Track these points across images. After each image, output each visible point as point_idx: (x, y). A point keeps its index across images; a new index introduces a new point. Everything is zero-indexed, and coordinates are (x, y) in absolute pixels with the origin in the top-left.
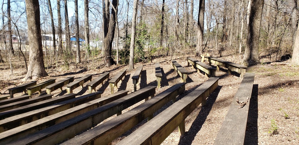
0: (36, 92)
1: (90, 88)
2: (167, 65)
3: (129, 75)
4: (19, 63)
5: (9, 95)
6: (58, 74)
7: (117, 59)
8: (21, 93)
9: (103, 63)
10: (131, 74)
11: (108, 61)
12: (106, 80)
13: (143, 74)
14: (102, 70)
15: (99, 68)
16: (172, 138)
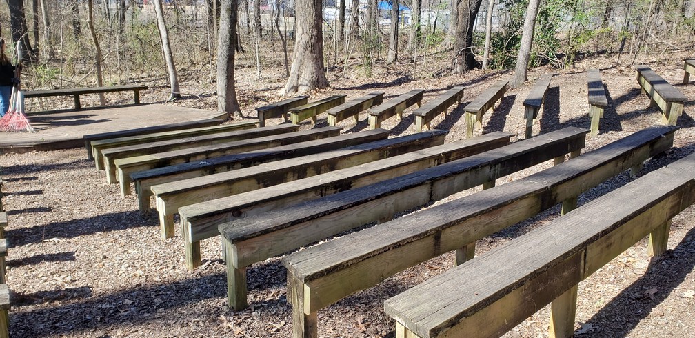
0: (305, 121)
1: (419, 119)
2: (619, 77)
3: (513, 98)
4: (270, 56)
5: (258, 121)
6: (349, 84)
7: (483, 56)
8: (279, 119)
9: (448, 64)
10: (519, 94)
11: (462, 59)
12: (455, 105)
13: (552, 95)
14: (445, 82)
15: (438, 75)
16: (626, 259)
